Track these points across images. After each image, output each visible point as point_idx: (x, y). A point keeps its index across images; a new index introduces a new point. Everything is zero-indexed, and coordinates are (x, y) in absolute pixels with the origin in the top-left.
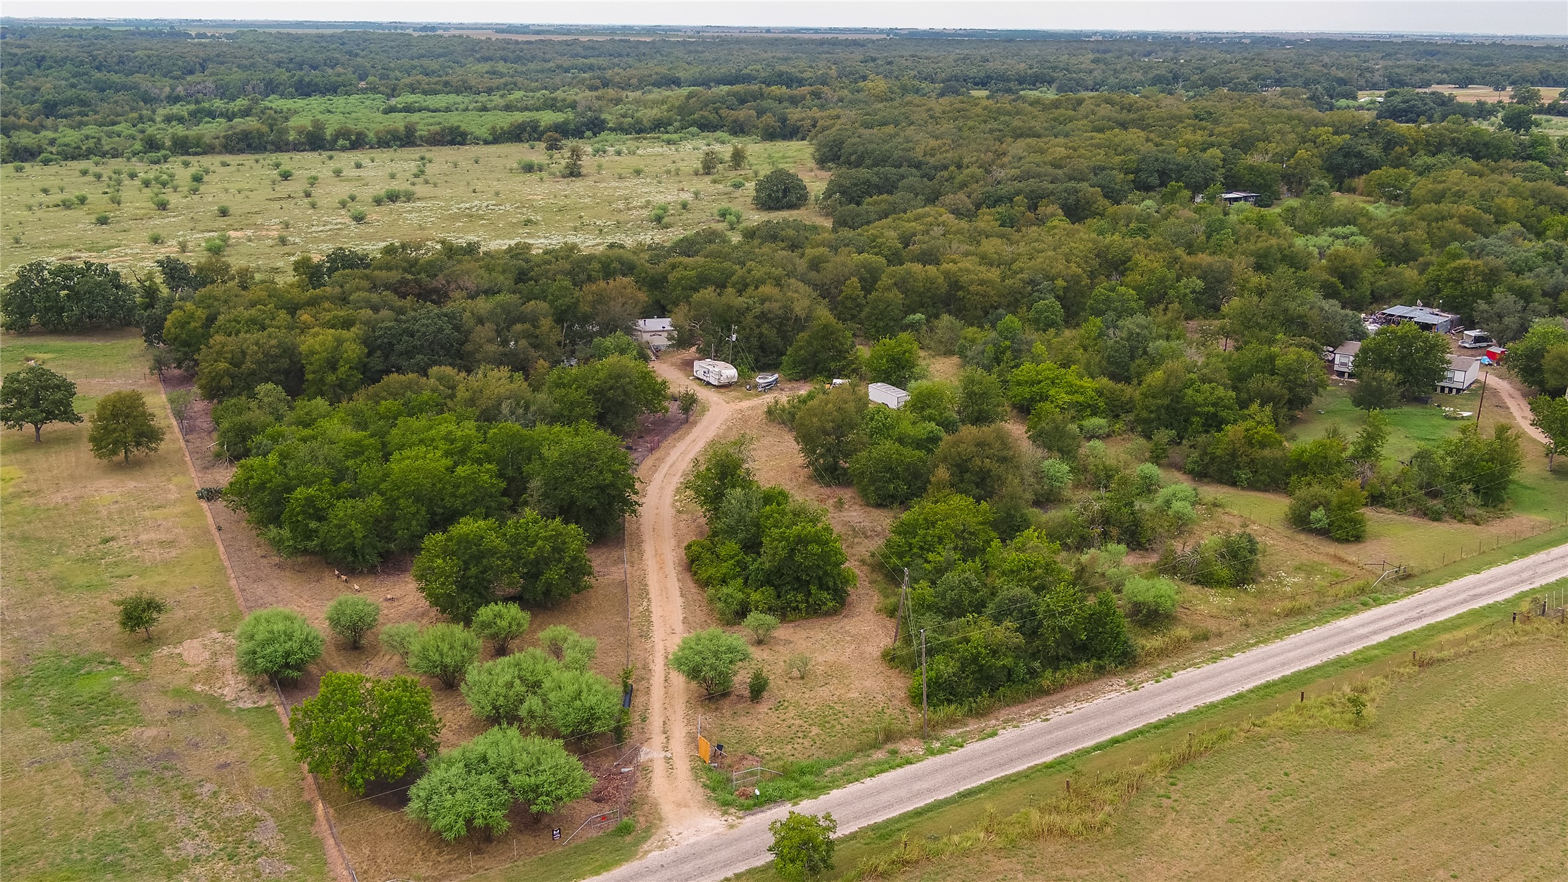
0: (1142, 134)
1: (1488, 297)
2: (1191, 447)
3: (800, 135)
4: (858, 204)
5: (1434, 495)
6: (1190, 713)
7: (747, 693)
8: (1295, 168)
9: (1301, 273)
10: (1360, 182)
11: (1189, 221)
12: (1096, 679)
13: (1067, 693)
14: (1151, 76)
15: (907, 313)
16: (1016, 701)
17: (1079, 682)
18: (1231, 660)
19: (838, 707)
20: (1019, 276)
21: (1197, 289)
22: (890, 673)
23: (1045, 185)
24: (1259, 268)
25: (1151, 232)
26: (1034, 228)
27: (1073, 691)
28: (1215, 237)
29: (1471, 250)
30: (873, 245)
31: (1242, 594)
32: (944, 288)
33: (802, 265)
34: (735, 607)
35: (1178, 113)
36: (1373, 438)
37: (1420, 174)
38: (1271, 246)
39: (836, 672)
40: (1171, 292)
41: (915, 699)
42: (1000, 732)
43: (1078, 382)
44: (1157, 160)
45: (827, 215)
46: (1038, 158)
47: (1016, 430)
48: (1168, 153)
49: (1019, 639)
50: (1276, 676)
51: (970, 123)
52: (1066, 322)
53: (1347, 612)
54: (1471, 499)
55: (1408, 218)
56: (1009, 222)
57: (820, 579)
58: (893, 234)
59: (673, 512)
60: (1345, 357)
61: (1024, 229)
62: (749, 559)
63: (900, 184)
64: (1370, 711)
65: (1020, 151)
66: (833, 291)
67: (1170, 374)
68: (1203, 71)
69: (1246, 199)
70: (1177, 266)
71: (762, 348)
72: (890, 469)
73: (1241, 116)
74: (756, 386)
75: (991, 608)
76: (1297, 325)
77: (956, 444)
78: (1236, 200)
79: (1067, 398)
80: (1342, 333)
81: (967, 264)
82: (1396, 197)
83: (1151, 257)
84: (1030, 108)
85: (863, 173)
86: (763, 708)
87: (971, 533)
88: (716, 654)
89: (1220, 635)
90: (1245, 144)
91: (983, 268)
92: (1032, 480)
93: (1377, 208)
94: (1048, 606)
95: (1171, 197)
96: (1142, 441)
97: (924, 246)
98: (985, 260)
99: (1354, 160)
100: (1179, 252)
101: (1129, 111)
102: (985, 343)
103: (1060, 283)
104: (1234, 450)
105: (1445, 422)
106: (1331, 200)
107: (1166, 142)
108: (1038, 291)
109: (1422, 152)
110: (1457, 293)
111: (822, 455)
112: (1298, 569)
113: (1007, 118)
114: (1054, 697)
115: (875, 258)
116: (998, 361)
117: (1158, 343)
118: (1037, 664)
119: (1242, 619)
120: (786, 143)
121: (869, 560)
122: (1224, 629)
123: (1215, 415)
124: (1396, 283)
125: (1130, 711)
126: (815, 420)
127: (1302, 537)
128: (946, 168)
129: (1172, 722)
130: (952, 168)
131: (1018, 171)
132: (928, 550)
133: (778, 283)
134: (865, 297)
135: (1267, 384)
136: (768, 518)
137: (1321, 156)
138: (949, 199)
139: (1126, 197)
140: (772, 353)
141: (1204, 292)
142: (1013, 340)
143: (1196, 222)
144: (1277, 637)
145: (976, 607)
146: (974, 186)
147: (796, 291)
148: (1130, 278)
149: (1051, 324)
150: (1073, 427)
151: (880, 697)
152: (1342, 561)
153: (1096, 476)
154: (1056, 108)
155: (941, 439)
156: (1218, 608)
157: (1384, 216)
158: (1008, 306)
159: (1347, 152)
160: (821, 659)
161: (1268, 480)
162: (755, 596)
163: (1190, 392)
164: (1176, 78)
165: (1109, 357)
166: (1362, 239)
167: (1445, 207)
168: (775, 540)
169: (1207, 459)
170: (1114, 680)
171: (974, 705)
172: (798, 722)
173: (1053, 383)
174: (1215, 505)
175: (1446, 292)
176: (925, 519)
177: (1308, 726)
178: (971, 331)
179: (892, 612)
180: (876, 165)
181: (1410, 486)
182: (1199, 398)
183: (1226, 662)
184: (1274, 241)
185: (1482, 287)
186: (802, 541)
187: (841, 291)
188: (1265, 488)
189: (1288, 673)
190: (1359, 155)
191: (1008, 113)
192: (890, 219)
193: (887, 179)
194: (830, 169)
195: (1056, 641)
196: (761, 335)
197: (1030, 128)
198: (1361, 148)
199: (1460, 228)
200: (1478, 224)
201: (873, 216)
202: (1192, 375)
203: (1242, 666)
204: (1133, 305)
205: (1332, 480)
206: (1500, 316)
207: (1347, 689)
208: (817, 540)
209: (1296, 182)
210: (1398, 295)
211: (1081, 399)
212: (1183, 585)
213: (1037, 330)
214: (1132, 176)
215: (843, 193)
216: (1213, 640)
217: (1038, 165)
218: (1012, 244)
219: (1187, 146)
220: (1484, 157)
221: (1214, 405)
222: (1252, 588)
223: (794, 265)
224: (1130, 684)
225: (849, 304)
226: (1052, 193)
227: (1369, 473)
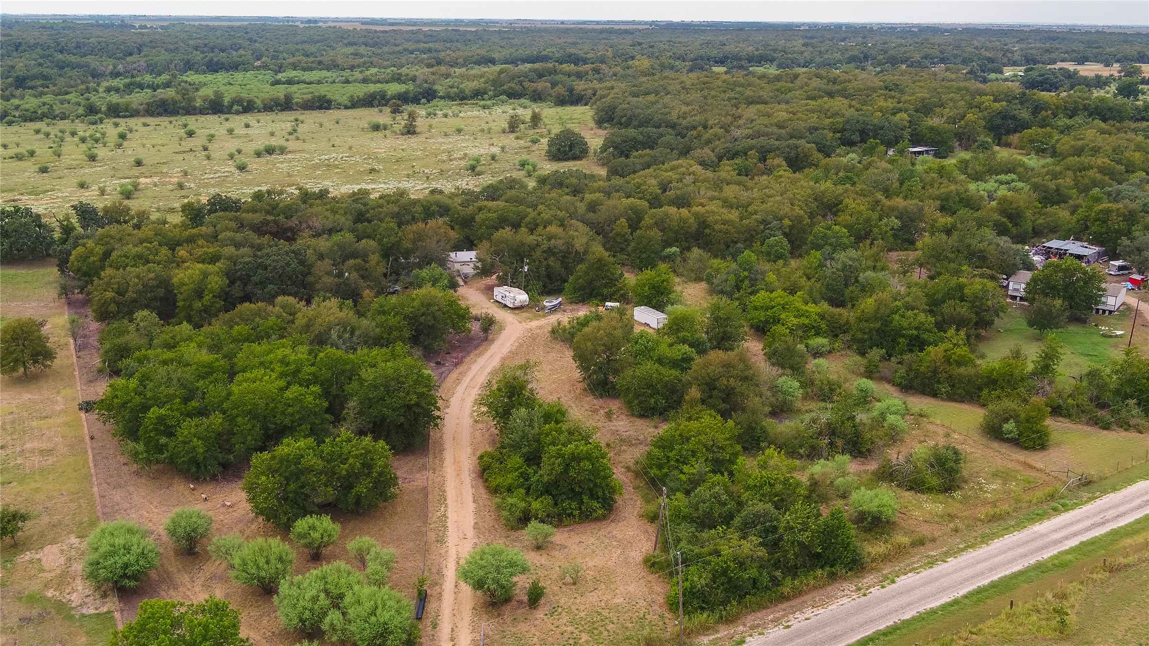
0: (846, 101)
1: (1128, 234)
2: (898, 363)
3: (583, 102)
4: (627, 157)
5: (1102, 406)
6: (913, 619)
7: (525, 598)
8: (965, 128)
9: (977, 214)
10: (1015, 138)
11: (886, 171)
12: (829, 585)
13: (805, 598)
14: (847, 56)
15: (665, 247)
16: (761, 607)
17: (815, 588)
18: (945, 565)
19: (605, 613)
20: (754, 217)
21: (896, 227)
22: (651, 577)
23: (772, 142)
24: (942, 209)
25: (856, 179)
26: (765, 177)
27: (810, 596)
28: (907, 183)
29: (1109, 194)
30: (638, 191)
31: (950, 500)
32: (694, 227)
33: (581, 207)
34: (518, 514)
35: (872, 85)
36: (1050, 358)
37: (1062, 132)
38: (951, 192)
39: (604, 577)
40: (875, 230)
41: (672, 605)
42: (748, 639)
43: (804, 308)
44: (858, 122)
45: (603, 165)
46: (765, 120)
47: (754, 347)
48: (867, 116)
49: (762, 552)
50: (986, 582)
51: (713, 93)
52: (791, 253)
53: (1041, 517)
54: (1136, 411)
55: (1058, 168)
56: (744, 172)
57: (591, 490)
58: (654, 182)
59: (471, 421)
60: (1018, 284)
61: (756, 178)
62: (531, 471)
63: (659, 141)
64: (1072, 618)
65: (752, 115)
66: (606, 228)
67: (880, 303)
68: (886, 52)
69: (927, 152)
70: (879, 208)
71: (549, 276)
72: (650, 386)
73: (921, 87)
74: (544, 308)
75: (737, 521)
76: (979, 259)
77: (705, 366)
78: (920, 153)
79: (795, 321)
80: (1014, 265)
81: (713, 206)
82: (1043, 151)
83: (858, 201)
84: (758, 81)
85: (631, 132)
86: (540, 614)
87: (718, 447)
88: (498, 570)
89: (934, 540)
90: (926, 109)
91: (724, 211)
92: (769, 394)
93: (1029, 159)
94: (788, 522)
95: (871, 151)
96: (858, 358)
97: (679, 192)
98: (728, 204)
99: (1010, 121)
100: (879, 196)
101: (834, 83)
102: (728, 273)
103: (787, 222)
104: (936, 367)
105: (1102, 339)
106: (994, 153)
107: (865, 108)
108: (769, 229)
109: (1061, 115)
110: (1103, 230)
111: (595, 372)
112: (995, 475)
113: (741, 89)
114: (793, 603)
115: (639, 202)
116: (738, 288)
117: (867, 274)
118: (778, 574)
119: (952, 525)
120: (573, 108)
121: (633, 467)
122: (937, 534)
123: (918, 337)
124: (1052, 221)
125: (861, 618)
126: (589, 344)
127: (996, 445)
128: (695, 128)
129: (899, 629)
130: (700, 128)
131: (751, 131)
132: (684, 463)
133: (562, 225)
134: (632, 234)
135: (958, 309)
136: (547, 435)
137: (984, 119)
138: (697, 153)
139: (835, 151)
140: (557, 280)
141: (901, 229)
142: (750, 270)
143: (890, 171)
144: (982, 542)
145: (725, 518)
146: (717, 143)
147: (576, 230)
148: (842, 218)
149: (779, 256)
150: (801, 347)
151: (642, 603)
152: (1032, 467)
153: (821, 389)
154: (778, 81)
155: (693, 359)
156: (931, 513)
157: (1036, 166)
158: (745, 241)
159: (1004, 116)
160: (591, 564)
161: (964, 393)
162: (536, 505)
163: (897, 317)
164: (866, 58)
165: (828, 285)
166: (1020, 185)
167: (1085, 160)
168: (552, 457)
169: (912, 374)
170: (845, 585)
171: (724, 613)
172: (570, 629)
173: (783, 308)
174: (921, 415)
175: (1094, 229)
176: (681, 435)
177: (1019, 634)
178: (716, 262)
179: (653, 518)
180: (640, 125)
181: (1083, 400)
182: (905, 324)
183: (940, 568)
184: (953, 187)
185: (1123, 226)
186: (576, 458)
187: (612, 229)
188: (961, 400)
189: (995, 578)
190: (1014, 118)
191: (742, 85)
192: (651, 170)
193: (649, 137)
194: (606, 128)
195: (795, 554)
196: (548, 267)
197: (759, 97)
198: (1016, 112)
199: (1099, 176)
200: (1113, 173)
201: (638, 167)
202: (897, 303)
203: (956, 571)
204: (845, 240)
205: (1018, 394)
206: (1139, 250)
207: (1049, 596)
208: (588, 457)
209: (966, 139)
210: (1054, 231)
211: (807, 322)
212: (899, 491)
213: (769, 261)
214: (839, 135)
215: (615, 148)
216: (930, 545)
217: (766, 126)
218: (747, 190)
219: (881, 111)
220: (1109, 118)
221: (916, 329)
222: (957, 494)
223: (576, 208)
224: (859, 589)
225: (619, 239)
226: (778, 148)
227: (1048, 388)
